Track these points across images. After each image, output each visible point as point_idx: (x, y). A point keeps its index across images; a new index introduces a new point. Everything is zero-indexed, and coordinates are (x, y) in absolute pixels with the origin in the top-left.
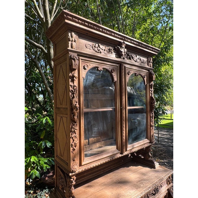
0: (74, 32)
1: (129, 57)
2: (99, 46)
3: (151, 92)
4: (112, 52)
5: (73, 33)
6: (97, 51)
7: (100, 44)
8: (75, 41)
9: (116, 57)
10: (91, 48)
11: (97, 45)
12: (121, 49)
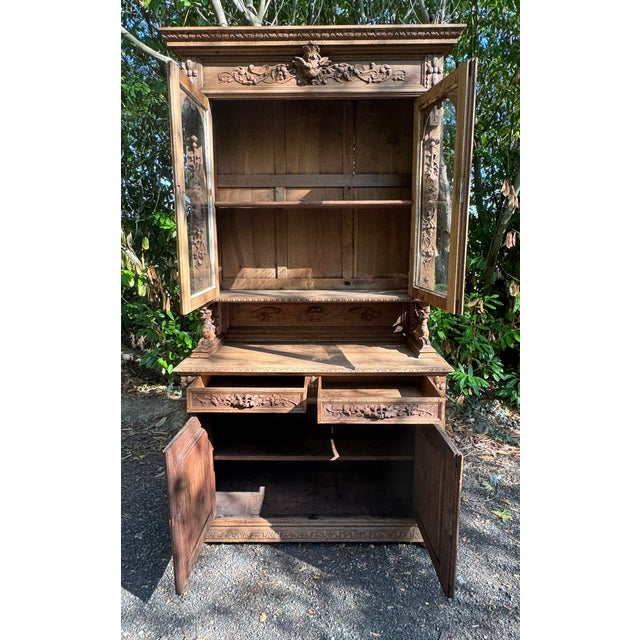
0: (191, 57)
1: (340, 75)
2: (249, 70)
3: (427, 160)
4: (284, 76)
5: (189, 61)
6: (245, 81)
7: (252, 66)
8: (193, 75)
9: (298, 84)
10: (231, 79)
11: (244, 70)
12: (307, 61)
